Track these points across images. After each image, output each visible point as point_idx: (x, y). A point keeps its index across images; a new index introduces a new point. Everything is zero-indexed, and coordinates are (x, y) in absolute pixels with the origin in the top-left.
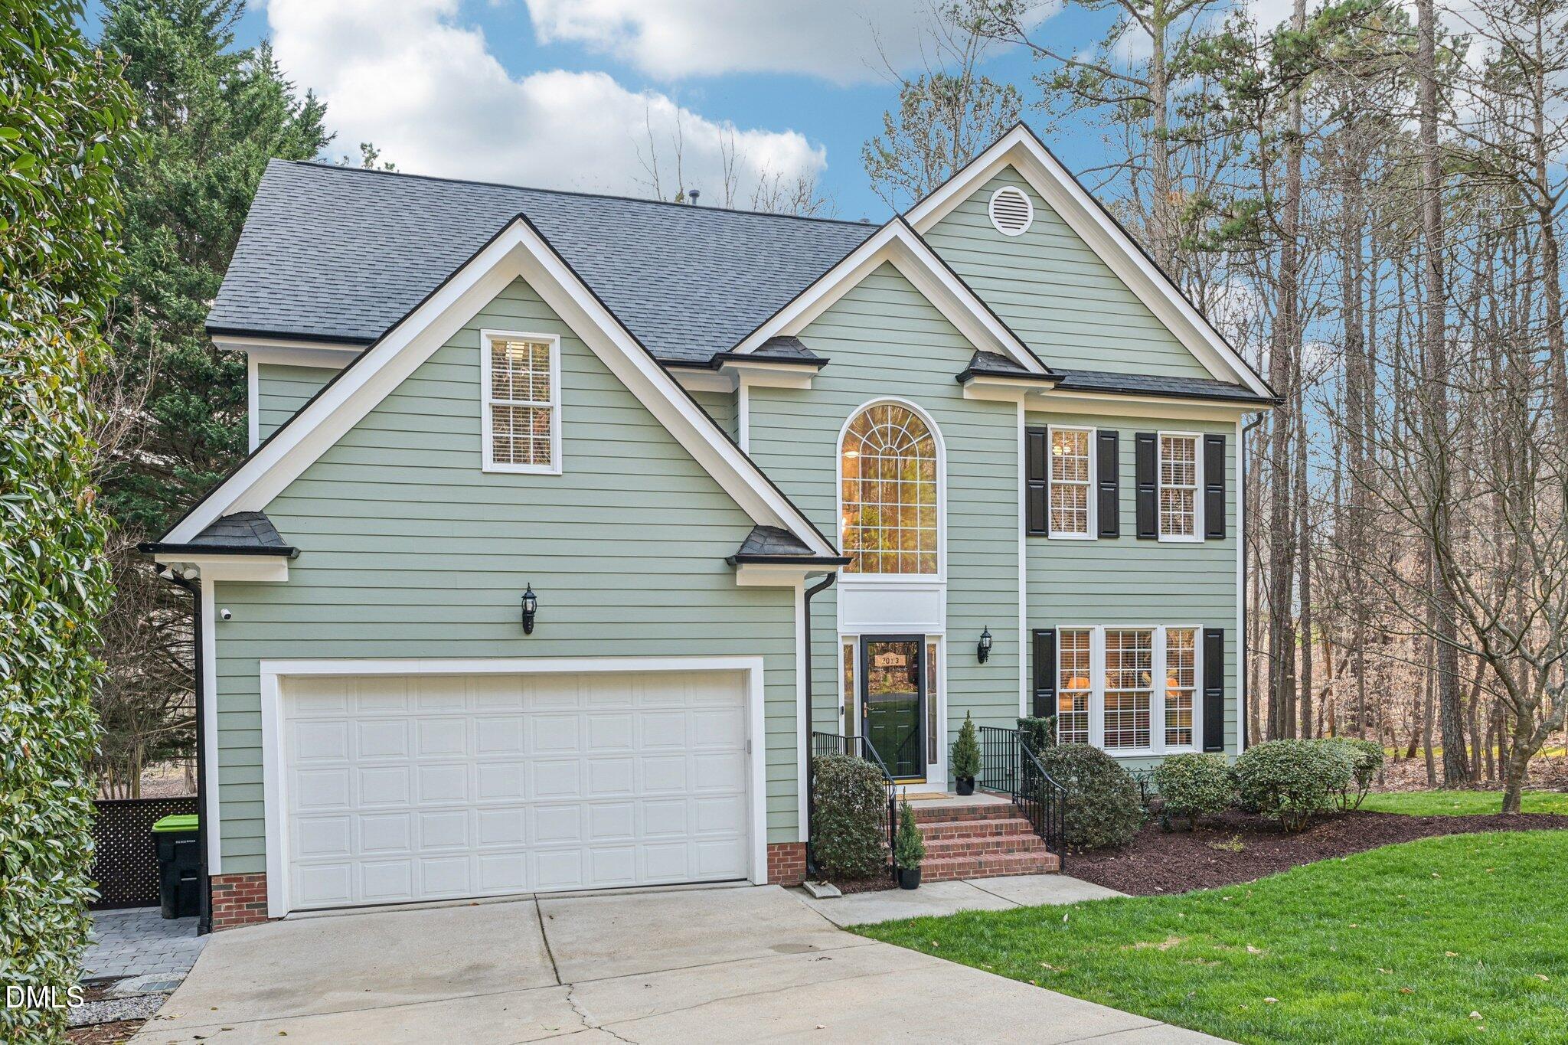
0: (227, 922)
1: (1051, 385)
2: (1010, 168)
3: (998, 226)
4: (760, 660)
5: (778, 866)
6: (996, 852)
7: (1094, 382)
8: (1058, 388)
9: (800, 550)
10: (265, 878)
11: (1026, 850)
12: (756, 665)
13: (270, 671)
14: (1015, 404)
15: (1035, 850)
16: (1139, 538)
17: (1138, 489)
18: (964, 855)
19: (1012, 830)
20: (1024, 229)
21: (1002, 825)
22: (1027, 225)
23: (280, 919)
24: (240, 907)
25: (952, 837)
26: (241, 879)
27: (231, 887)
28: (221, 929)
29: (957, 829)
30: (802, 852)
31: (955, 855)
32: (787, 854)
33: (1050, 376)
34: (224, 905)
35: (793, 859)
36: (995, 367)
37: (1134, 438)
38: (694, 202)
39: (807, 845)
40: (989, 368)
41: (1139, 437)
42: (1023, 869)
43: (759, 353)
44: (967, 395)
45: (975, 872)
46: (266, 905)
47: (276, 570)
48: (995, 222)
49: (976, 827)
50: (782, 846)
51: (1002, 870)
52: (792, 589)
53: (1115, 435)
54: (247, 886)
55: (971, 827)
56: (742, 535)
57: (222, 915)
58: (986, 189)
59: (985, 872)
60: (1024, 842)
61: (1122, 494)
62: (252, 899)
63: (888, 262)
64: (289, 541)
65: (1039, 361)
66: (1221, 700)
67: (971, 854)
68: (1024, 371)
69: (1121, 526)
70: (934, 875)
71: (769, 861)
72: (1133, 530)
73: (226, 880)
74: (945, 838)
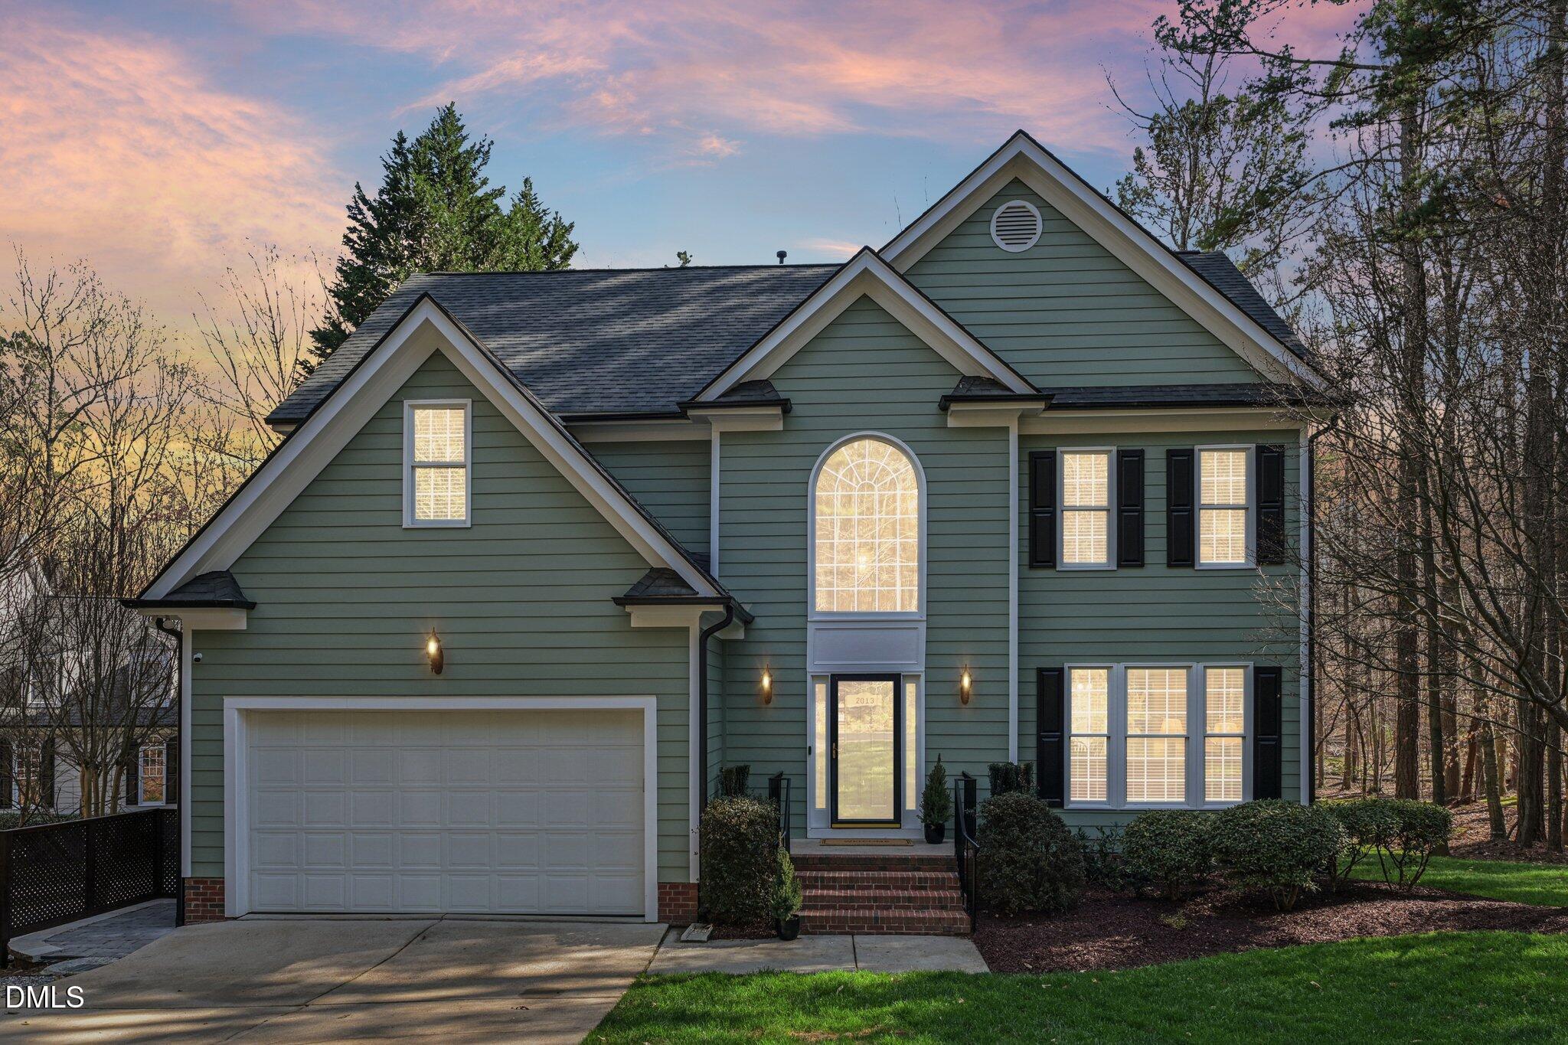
0: (195, 917)
1: (1041, 405)
2: (1016, 181)
3: (1002, 244)
4: (653, 700)
5: (669, 905)
6: (908, 908)
7: (1107, 398)
8: (1050, 408)
9: (684, 591)
10: (223, 882)
11: (943, 908)
12: (649, 705)
13: (232, 706)
14: (1006, 429)
15: (953, 909)
16: (1170, 565)
17: (1169, 512)
18: (870, 908)
19: (939, 884)
20: (1031, 243)
21: (926, 879)
22: (1035, 239)
23: (235, 919)
24: (205, 906)
25: (869, 888)
26: (206, 882)
27: (199, 888)
28: (191, 923)
29: (874, 879)
30: (693, 893)
31: (860, 908)
32: (679, 893)
33: (1039, 395)
34: (193, 903)
35: (684, 900)
36: (976, 391)
37: (1164, 456)
38: (781, 262)
39: (699, 886)
40: (969, 393)
41: (1171, 454)
42: (927, 928)
43: (722, 399)
44: (951, 423)
45: (871, 928)
46: (223, 906)
47: (238, 620)
48: (997, 240)
49: (896, 879)
50: (674, 886)
51: (902, 928)
52: (686, 630)
53: (1141, 454)
54: (210, 888)
55: (891, 878)
56: (636, 577)
57: (192, 911)
58: (988, 207)
59: (883, 928)
60: (940, 898)
61: (1149, 518)
62: (214, 900)
63: (865, 296)
64: (249, 596)
65: (1026, 381)
66: (1277, 749)
67: (878, 907)
68: (1008, 393)
69: (1147, 554)
70: (824, 927)
71: (660, 899)
72: (1162, 557)
73: (195, 882)
74: (860, 888)
